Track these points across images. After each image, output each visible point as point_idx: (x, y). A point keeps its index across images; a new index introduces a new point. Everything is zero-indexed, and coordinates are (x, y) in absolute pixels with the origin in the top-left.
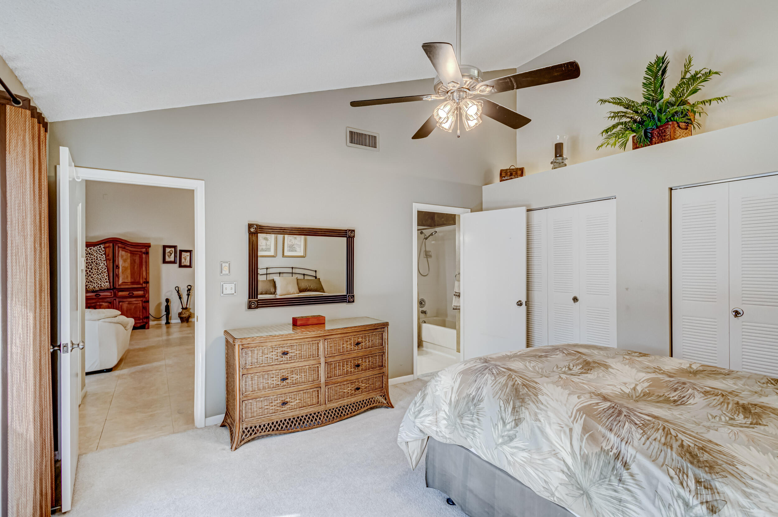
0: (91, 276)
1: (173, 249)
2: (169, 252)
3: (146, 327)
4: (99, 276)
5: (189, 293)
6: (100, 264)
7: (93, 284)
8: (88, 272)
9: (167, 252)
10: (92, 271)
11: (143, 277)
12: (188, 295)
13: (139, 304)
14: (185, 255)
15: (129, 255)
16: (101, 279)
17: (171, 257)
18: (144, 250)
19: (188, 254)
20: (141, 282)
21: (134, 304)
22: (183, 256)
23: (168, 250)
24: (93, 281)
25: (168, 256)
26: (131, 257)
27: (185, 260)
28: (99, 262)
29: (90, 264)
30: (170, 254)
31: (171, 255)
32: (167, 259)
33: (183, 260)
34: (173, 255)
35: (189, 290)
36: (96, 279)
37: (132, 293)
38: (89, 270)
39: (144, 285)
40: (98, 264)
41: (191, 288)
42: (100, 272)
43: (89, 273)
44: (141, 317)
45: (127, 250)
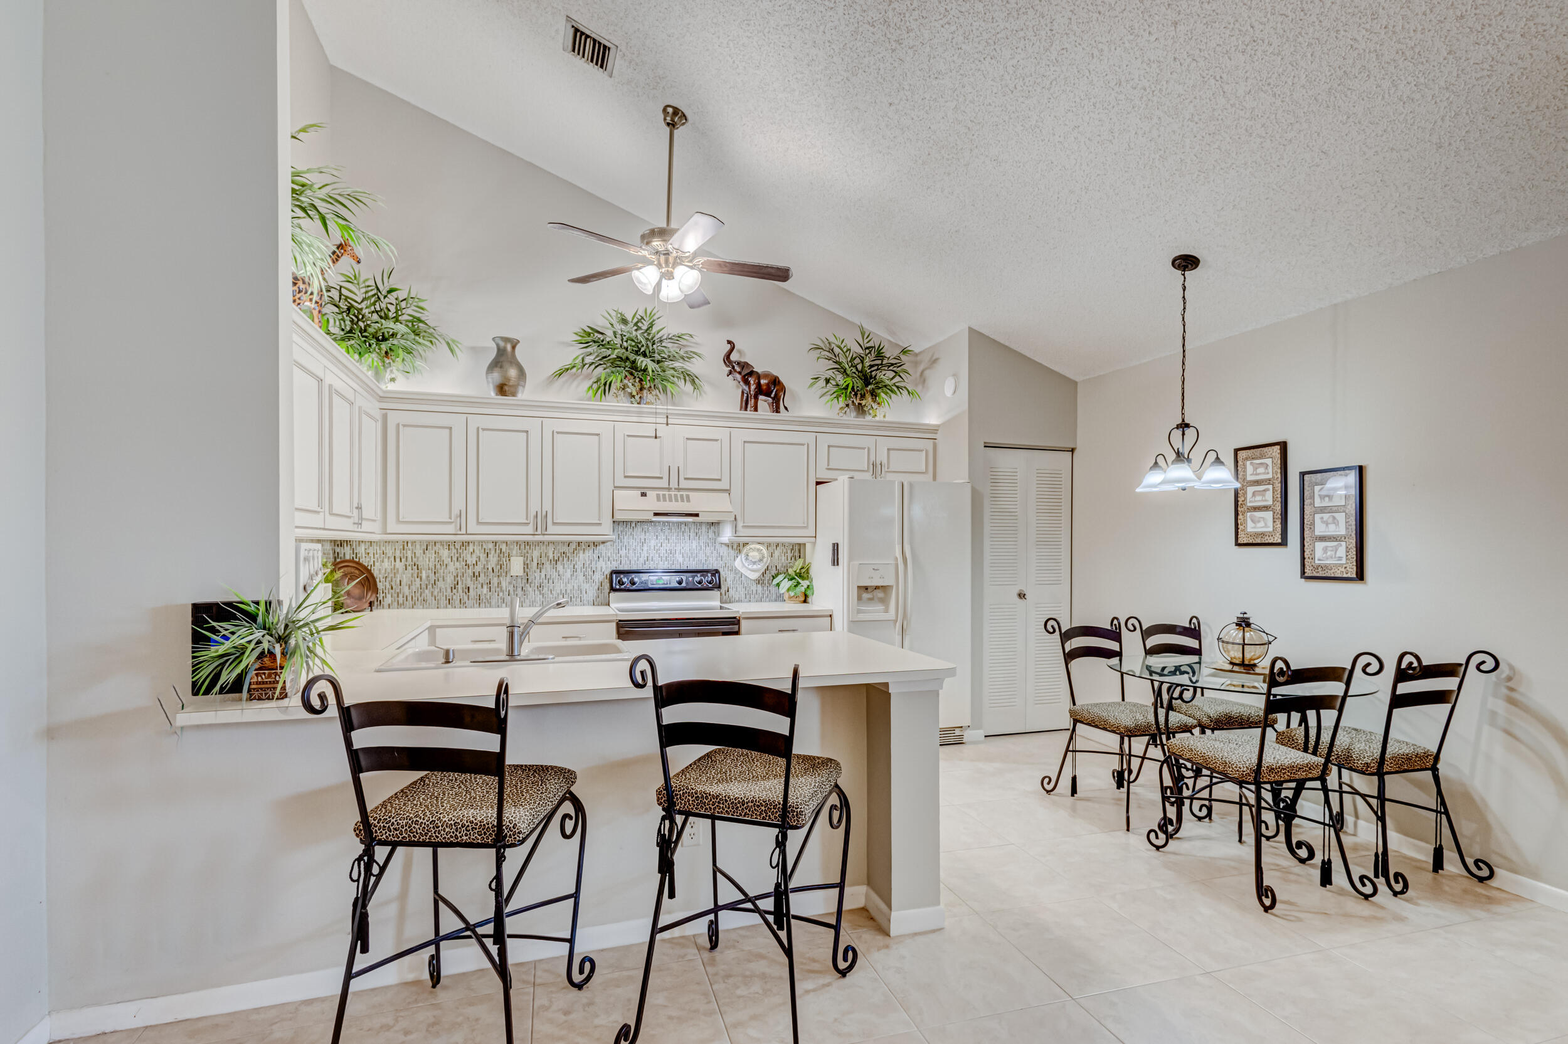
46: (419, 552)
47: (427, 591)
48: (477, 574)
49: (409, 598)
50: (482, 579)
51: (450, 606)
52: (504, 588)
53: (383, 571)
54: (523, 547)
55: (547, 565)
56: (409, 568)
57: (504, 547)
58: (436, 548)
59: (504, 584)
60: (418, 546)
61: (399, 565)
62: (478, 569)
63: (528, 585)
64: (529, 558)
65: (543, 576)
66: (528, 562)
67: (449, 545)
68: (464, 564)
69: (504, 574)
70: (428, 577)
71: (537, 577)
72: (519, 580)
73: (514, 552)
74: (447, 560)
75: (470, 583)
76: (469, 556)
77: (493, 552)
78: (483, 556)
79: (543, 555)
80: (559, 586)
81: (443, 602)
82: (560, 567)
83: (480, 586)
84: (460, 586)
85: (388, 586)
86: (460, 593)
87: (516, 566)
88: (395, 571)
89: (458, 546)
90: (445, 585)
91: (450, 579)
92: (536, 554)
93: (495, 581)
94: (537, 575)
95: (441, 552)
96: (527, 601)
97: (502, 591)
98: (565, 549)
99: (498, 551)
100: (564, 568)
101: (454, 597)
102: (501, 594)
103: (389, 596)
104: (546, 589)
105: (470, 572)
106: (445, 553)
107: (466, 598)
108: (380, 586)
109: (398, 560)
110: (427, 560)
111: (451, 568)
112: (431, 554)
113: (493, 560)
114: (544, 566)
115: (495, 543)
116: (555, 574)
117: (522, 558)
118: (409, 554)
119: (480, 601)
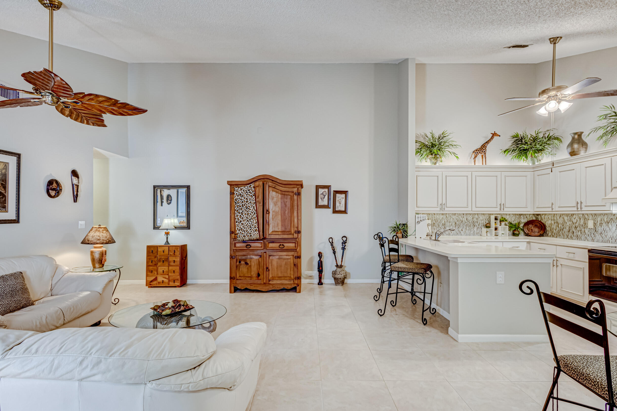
0: (242, 222)
1: (326, 190)
2: (322, 194)
3: (298, 290)
4: (248, 223)
5: (345, 246)
6: (250, 208)
7: (243, 232)
8: (239, 217)
9: (320, 193)
10: (242, 216)
11: (294, 225)
12: (344, 249)
13: (290, 260)
14: (340, 197)
15: (280, 195)
16: (250, 227)
17: (324, 199)
18: (295, 190)
19: (343, 196)
20: (293, 232)
21: (285, 259)
22: (337, 199)
23: (321, 191)
24: (243, 228)
25: (321, 198)
26: (281, 198)
27: (340, 203)
28: (249, 205)
29: (240, 208)
30: (323, 196)
31: (324, 198)
32: (321, 203)
33: (337, 204)
34: (326, 197)
35: (344, 243)
36: (246, 226)
37: (283, 245)
38: (240, 215)
39: (296, 236)
40: (248, 207)
41: (346, 240)
42: (250, 218)
43: (240, 219)
44: (292, 277)
45: (278, 191)
46: (558, 218)
47: (560, 232)
48: (576, 227)
49: (556, 234)
50: (578, 229)
51: (567, 238)
52: (586, 233)
53: (548, 224)
54: (594, 216)
55: (604, 224)
56: (555, 223)
57: (586, 216)
58: (563, 216)
59: (586, 231)
60: (558, 216)
61: (553, 222)
62: (577, 225)
63: (596, 233)
64: (596, 221)
65: (602, 229)
66: (596, 222)
67: (567, 215)
68: (572, 222)
69: (586, 227)
70: (561, 227)
71: (599, 229)
72: (592, 230)
73: (590, 218)
74: (566, 221)
75: (574, 230)
76: (574, 219)
77: (582, 218)
78: (578, 220)
79: (602, 220)
80: (610, 234)
81: (566, 237)
82: (610, 225)
83: (577, 231)
84: (571, 231)
85: (550, 229)
86: (570, 234)
87: (590, 224)
88: (551, 224)
89: (570, 216)
90: (566, 230)
91: (567, 228)
92: (599, 219)
93: (583, 230)
94: (600, 228)
95: (565, 218)
96: (596, 239)
97: (585, 234)
98: (612, 217)
99: (584, 218)
100: (612, 226)
101: (569, 235)
102: (585, 235)
103: (550, 233)
104: (603, 235)
105: (574, 226)
106: (566, 218)
107: (573, 236)
108: (548, 229)
109: (552, 220)
110: (560, 221)
111: (568, 224)
112: (561, 219)
113: (582, 221)
114: (603, 225)
115: (583, 214)
116: (608, 229)
117: (593, 221)
118: (555, 219)
119: (578, 238)
